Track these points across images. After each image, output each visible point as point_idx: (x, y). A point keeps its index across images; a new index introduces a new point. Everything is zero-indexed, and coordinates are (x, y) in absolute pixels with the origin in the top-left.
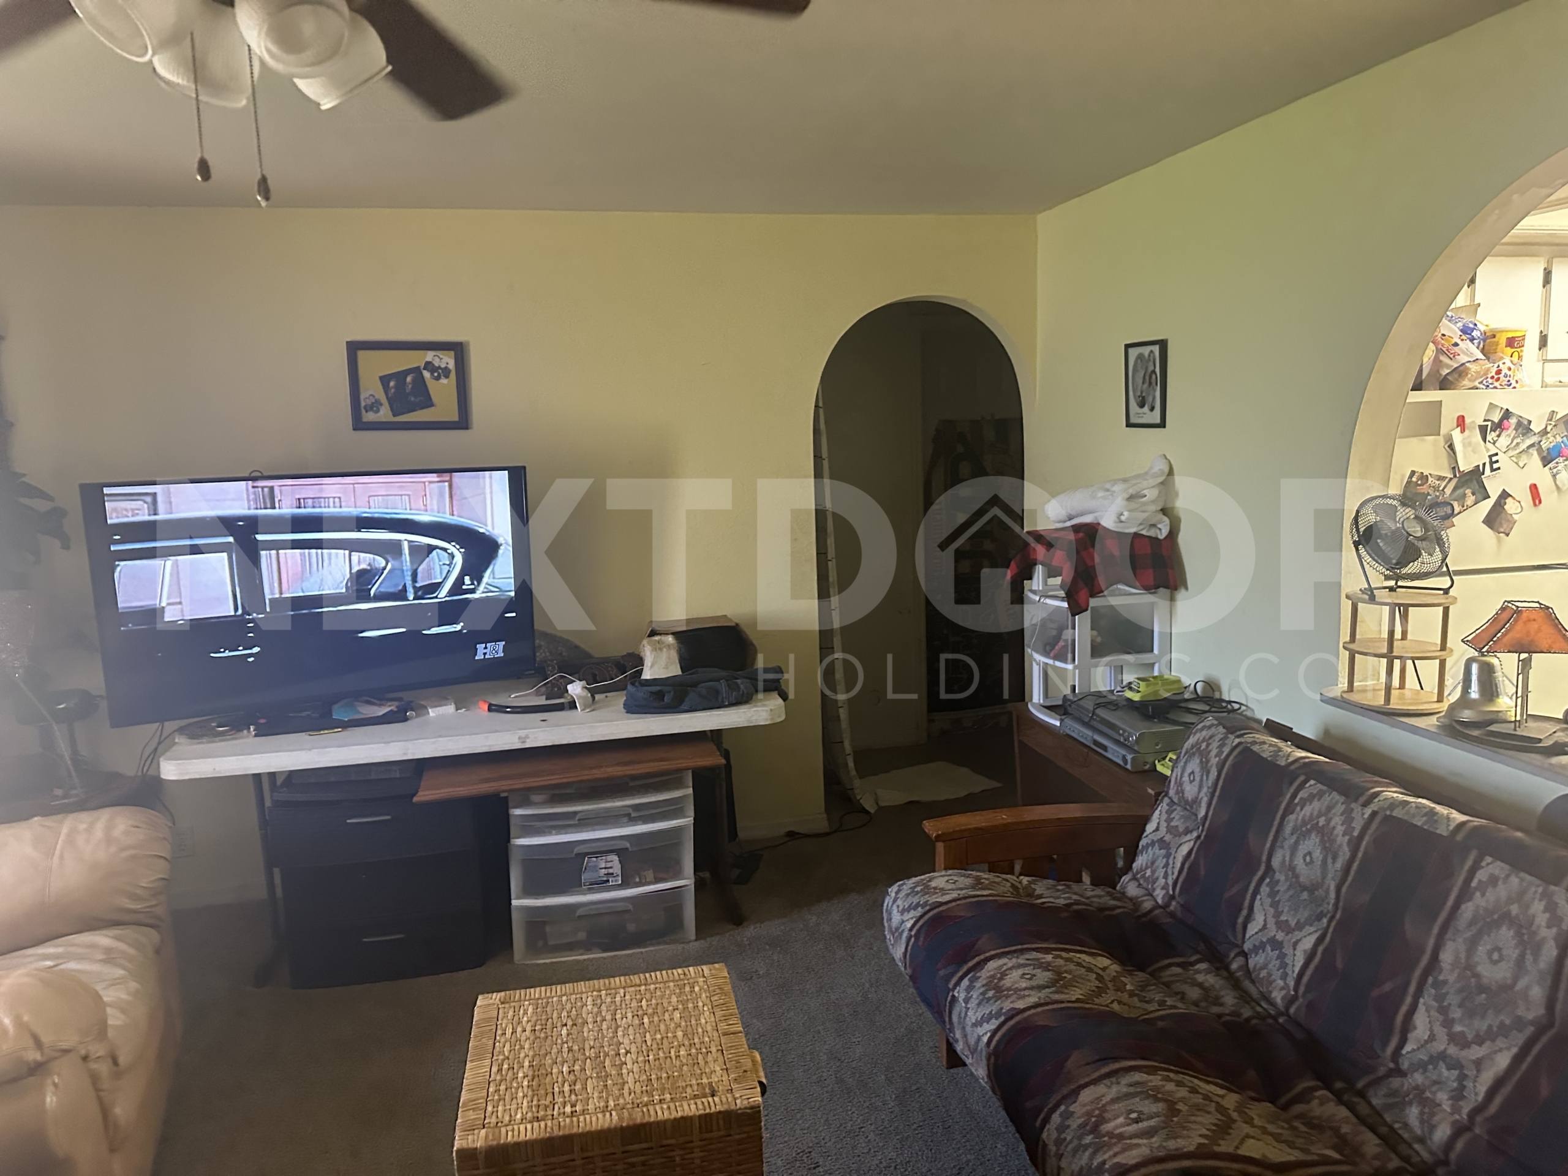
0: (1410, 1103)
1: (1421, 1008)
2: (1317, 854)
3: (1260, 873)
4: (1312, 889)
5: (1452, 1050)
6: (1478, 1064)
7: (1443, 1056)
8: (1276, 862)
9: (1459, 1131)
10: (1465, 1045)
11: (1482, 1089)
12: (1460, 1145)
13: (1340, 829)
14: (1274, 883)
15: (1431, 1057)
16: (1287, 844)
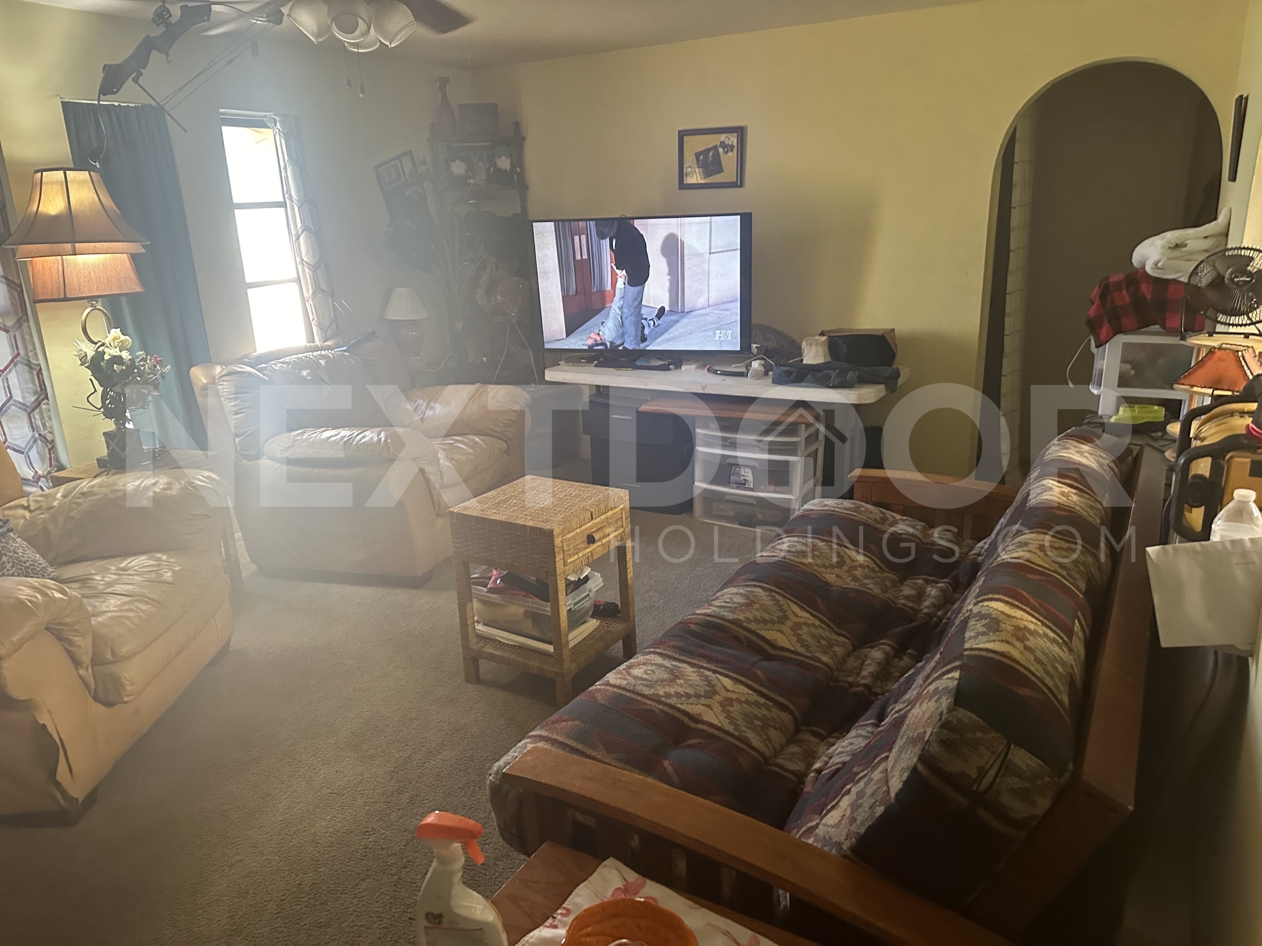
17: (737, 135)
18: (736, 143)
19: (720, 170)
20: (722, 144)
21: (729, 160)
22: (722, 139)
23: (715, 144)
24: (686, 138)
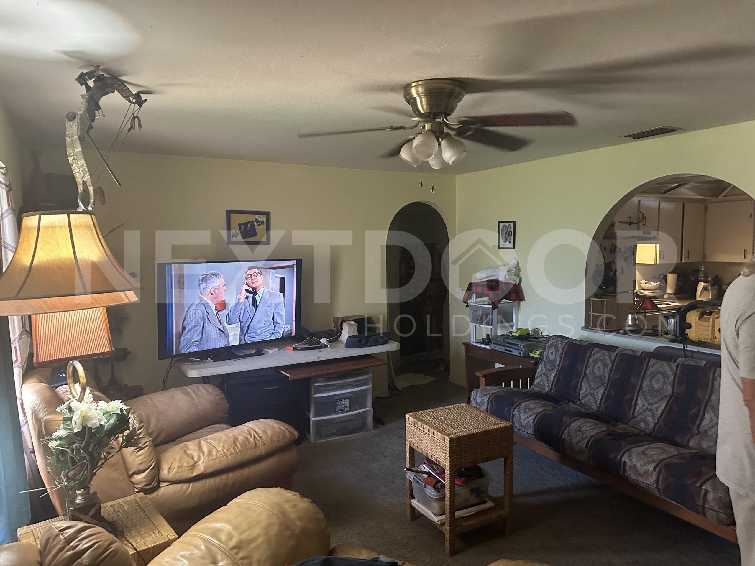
0: (640, 423)
1: (639, 399)
2: (602, 368)
3: (582, 376)
4: (600, 377)
5: (649, 407)
6: (657, 408)
7: (647, 409)
8: (587, 372)
9: (656, 424)
10: (653, 404)
11: (660, 414)
12: (657, 426)
13: (608, 359)
14: (587, 378)
15: (644, 410)
16: (591, 366)
17: (265, 216)
18: (265, 220)
19: (255, 234)
20: (256, 220)
21: (261, 230)
22: (256, 218)
23: (251, 220)
24: (232, 215)
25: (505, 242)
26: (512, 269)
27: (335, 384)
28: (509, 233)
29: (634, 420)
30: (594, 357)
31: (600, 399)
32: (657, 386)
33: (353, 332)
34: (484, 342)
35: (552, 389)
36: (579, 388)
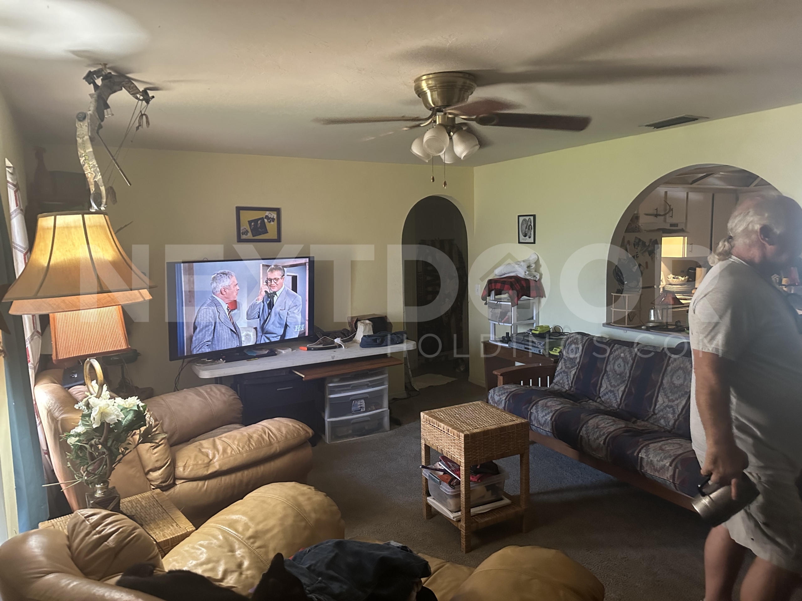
0: (661, 419)
1: (660, 396)
2: (622, 364)
3: (603, 373)
4: (620, 374)
5: (670, 404)
6: (677, 405)
7: (667, 406)
8: (608, 369)
9: (676, 421)
10: (674, 401)
11: (680, 410)
12: (677, 423)
13: (628, 356)
14: (608, 375)
15: (664, 407)
16: (611, 363)
17: (276, 212)
18: (275, 217)
19: (266, 232)
20: (267, 217)
21: (271, 227)
22: (267, 214)
23: (261, 217)
24: (241, 211)
25: (525, 236)
26: (532, 265)
27: (349, 385)
28: (529, 227)
29: (655, 416)
30: (615, 354)
31: (620, 396)
32: (677, 382)
33: (368, 332)
34: (503, 340)
35: (572, 387)
36: (599, 385)
